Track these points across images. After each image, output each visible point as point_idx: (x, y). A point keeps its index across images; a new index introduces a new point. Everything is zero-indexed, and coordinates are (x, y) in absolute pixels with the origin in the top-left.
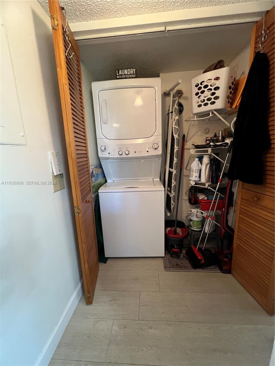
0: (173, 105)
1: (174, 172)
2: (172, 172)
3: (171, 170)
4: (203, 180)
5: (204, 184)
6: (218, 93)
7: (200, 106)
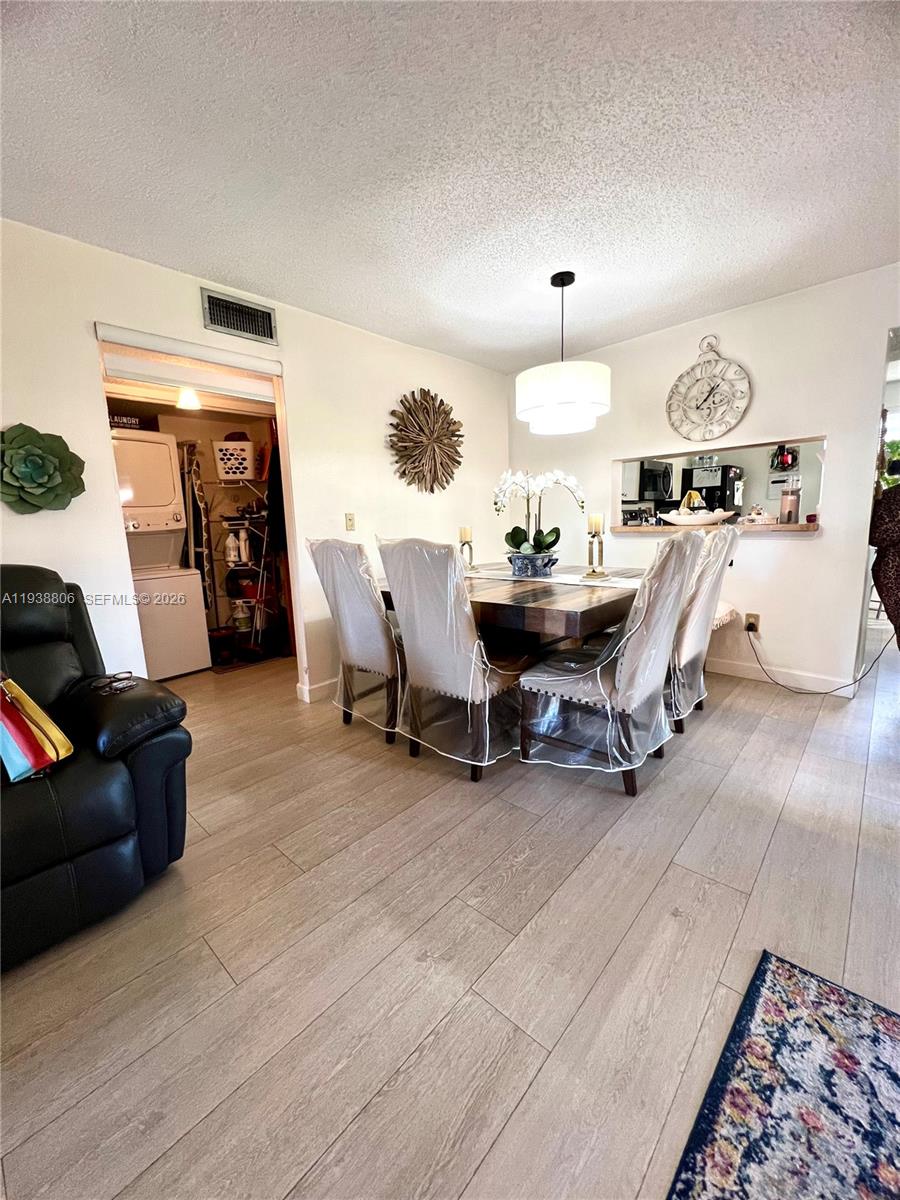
2: (202, 553)
3: (199, 550)
4: (244, 558)
5: (246, 565)
6: (245, 464)
7: (227, 473)
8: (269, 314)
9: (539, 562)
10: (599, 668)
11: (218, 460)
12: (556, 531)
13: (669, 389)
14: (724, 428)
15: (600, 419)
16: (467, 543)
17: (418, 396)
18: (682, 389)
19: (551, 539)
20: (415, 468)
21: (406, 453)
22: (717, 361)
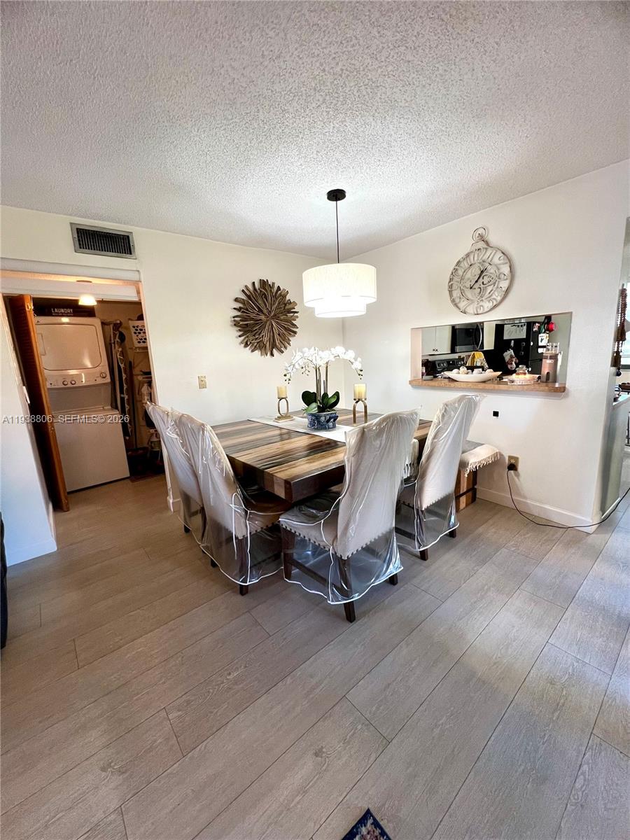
0: (115, 338)
1: (126, 397)
2: (124, 398)
3: (122, 396)
7: (139, 342)
8: (128, 237)
9: (323, 419)
10: (322, 521)
11: (133, 334)
12: (337, 394)
13: (450, 273)
14: (490, 305)
15: (369, 307)
16: (285, 398)
17: (257, 286)
18: (460, 272)
19: (333, 400)
20: (256, 339)
21: (248, 329)
22: (486, 249)
